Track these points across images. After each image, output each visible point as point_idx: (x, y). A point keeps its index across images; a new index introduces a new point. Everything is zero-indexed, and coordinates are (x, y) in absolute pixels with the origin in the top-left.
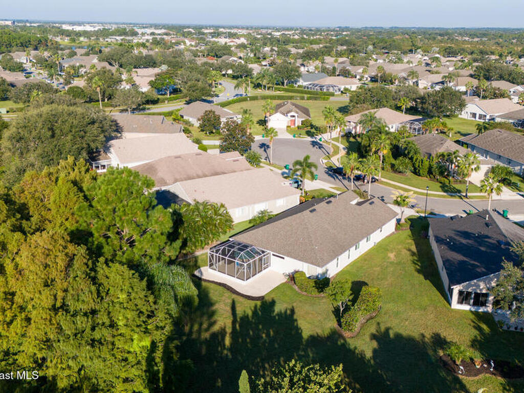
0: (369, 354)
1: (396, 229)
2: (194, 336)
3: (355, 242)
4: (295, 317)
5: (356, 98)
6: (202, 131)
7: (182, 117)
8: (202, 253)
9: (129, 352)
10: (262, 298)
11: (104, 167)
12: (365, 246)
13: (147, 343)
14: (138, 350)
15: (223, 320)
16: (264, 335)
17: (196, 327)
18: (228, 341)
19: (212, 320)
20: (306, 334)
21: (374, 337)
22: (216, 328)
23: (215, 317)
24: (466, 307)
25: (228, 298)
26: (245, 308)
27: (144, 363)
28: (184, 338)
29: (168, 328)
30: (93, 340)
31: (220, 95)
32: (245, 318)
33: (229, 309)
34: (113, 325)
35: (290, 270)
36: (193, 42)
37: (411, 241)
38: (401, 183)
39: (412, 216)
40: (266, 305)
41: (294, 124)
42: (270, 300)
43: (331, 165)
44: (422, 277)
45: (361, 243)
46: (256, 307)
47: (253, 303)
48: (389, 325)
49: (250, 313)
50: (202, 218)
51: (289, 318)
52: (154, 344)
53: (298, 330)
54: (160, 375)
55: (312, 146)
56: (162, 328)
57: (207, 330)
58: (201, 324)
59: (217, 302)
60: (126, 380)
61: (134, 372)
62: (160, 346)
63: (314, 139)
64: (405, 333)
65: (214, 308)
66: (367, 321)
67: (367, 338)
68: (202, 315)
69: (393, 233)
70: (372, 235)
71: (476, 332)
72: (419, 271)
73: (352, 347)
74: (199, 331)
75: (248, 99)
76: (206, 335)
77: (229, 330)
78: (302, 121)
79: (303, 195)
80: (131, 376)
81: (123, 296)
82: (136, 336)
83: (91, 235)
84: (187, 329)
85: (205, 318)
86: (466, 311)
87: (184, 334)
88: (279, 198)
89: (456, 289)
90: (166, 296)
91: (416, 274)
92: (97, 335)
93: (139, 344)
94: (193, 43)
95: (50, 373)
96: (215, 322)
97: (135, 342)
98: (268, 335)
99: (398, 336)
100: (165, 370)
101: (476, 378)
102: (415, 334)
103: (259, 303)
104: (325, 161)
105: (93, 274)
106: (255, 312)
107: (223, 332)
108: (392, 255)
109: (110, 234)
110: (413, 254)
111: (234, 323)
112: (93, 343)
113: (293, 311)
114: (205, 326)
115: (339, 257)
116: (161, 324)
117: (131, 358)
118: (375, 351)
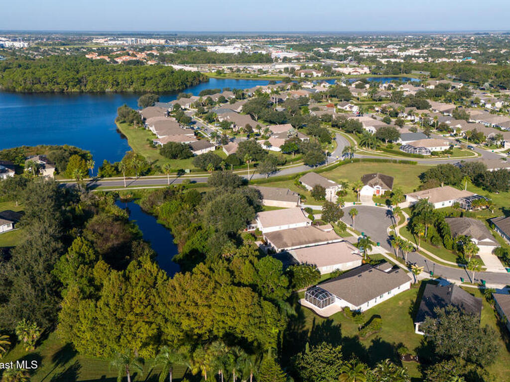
0: (367, 347)
1: (411, 287)
2: (296, 331)
3: (380, 294)
4: (341, 328)
5: (430, 173)
6: (313, 196)
7: (301, 183)
8: (302, 291)
9: (271, 333)
10: (328, 318)
11: (253, 228)
12: (386, 297)
13: (277, 330)
14: (274, 333)
15: (309, 326)
16: (325, 335)
17: (296, 327)
18: (309, 335)
19: (303, 325)
20: (343, 336)
21: (373, 341)
22: (305, 329)
23: (305, 324)
24: (422, 334)
25: (312, 316)
26: (319, 321)
27: (276, 337)
28: (291, 331)
29: (285, 326)
30: (260, 327)
31: (332, 154)
32: (318, 326)
33: (312, 321)
34: (266, 323)
35: (344, 306)
36: (319, 73)
37: (416, 296)
38: (433, 253)
39: (426, 279)
40: (329, 321)
41: (379, 193)
42: (331, 320)
43: (393, 234)
44: (410, 316)
45: (384, 295)
46: (324, 321)
47: (323, 320)
48: (381, 336)
49: (321, 324)
50: (304, 274)
51: (338, 329)
52: (280, 331)
53: (340, 334)
54: (282, 343)
55: (386, 215)
56: (283, 326)
57: (301, 329)
58: (299, 326)
59: (307, 317)
60: (270, 343)
61: (273, 340)
62: (282, 332)
63: (390, 209)
64: (387, 341)
65: (305, 320)
66: (373, 334)
67: (369, 341)
68: (300, 322)
69: (409, 289)
70: (392, 291)
71: (420, 345)
72: (410, 313)
73: (361, 344)
74: (298, 329)
75: (352, 162)
76: (300, 331)
77: (310, 330)
78: (385, 191)
79: (366, 258)
80: (271, 341)
81: (269, 313)
82: (273, 328)
83: (257, 285)
84: (293, 327)
85: (301, 324)
86: (422, 335)
87: (291, 329)
88: (348, 261)
89: (417, 325)
90: (284, 314)
91: (408, 314)
92: (261, 325)
93: (275, 331)
94: (320, 75)
95: (246, 336)
96: (305, 326)
97: (273, 330)
98: (327, 334)
99: (383, 342)
100: (283, 341)
101: (408, 362)
102: (391, 342)
103: (326, 320)
104: (390, 230)
105: (259, 303)
106: (323, 324)
107: (308, 330)
108: (400, 303)
109: (264, 286)
110: (413, 303)
111: (313, 327)
112: (259, 328)
113: (340, 325)
114: (300, 327)
115: (370, 302)
116: (283, 325)
117: (271, 335)
118: (370, 347)
